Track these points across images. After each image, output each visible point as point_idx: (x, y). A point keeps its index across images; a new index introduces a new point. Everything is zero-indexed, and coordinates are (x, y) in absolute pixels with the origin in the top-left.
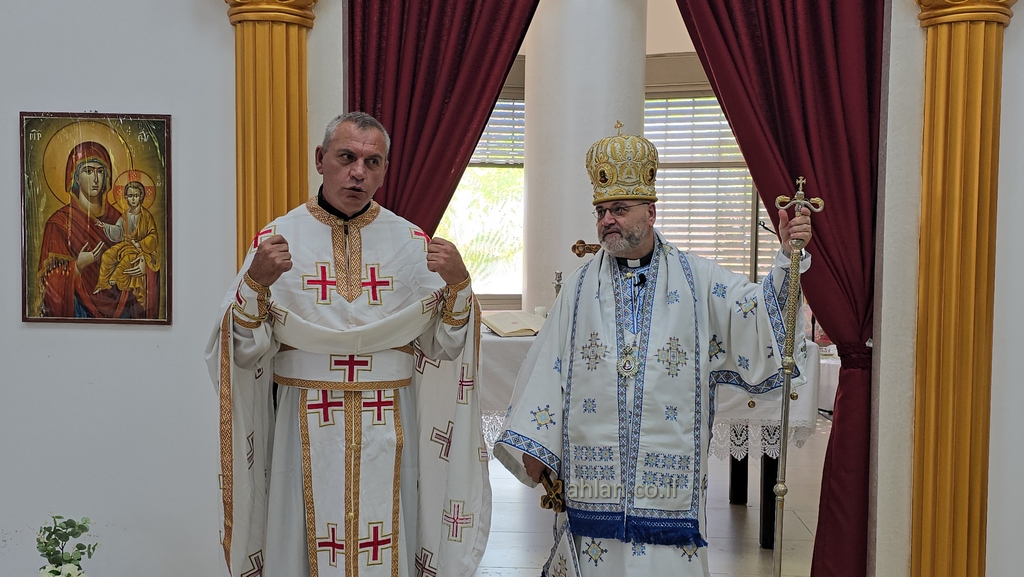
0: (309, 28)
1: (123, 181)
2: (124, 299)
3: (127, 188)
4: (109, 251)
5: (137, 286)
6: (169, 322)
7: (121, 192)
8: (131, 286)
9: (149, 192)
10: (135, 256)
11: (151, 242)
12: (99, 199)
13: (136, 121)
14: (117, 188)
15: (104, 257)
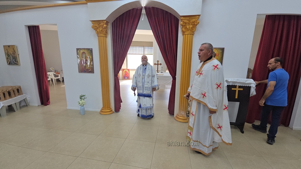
0: (107, 37)
1: (88, 56)
6: (94, 73)
8: (89, 69)
9: (90, 58)
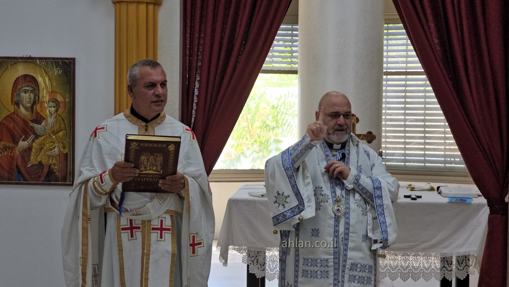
0: (160, 5)
1: (46, 99)
2: (46, 170)
3: (48, 102)
4: (37, 141)
5: (54, 162)
7: (45, 105)
8: (50, 162)
9: (62, 105)
10: (52, 144)
11: (62, 136)
13: (54, 62)
14: (42, 102)
15: (34, 144)
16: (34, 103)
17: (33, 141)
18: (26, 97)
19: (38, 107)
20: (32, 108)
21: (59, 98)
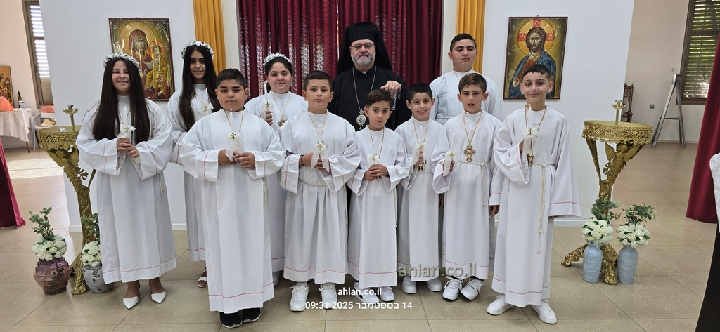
1: (152, 46)
3: (154, 48)
7: (152, 50)
9: (163, 50)
10: (160, 75)
11: (165, 69)
12: (143, 53)
13: (155, 21)
14: (150, 48)
15: (147, 75)
16: (145, 48)
17: (147, 73)
18: (139, 45)
19: (147, 51)
20: (144, 51)
21: (161, 45)
